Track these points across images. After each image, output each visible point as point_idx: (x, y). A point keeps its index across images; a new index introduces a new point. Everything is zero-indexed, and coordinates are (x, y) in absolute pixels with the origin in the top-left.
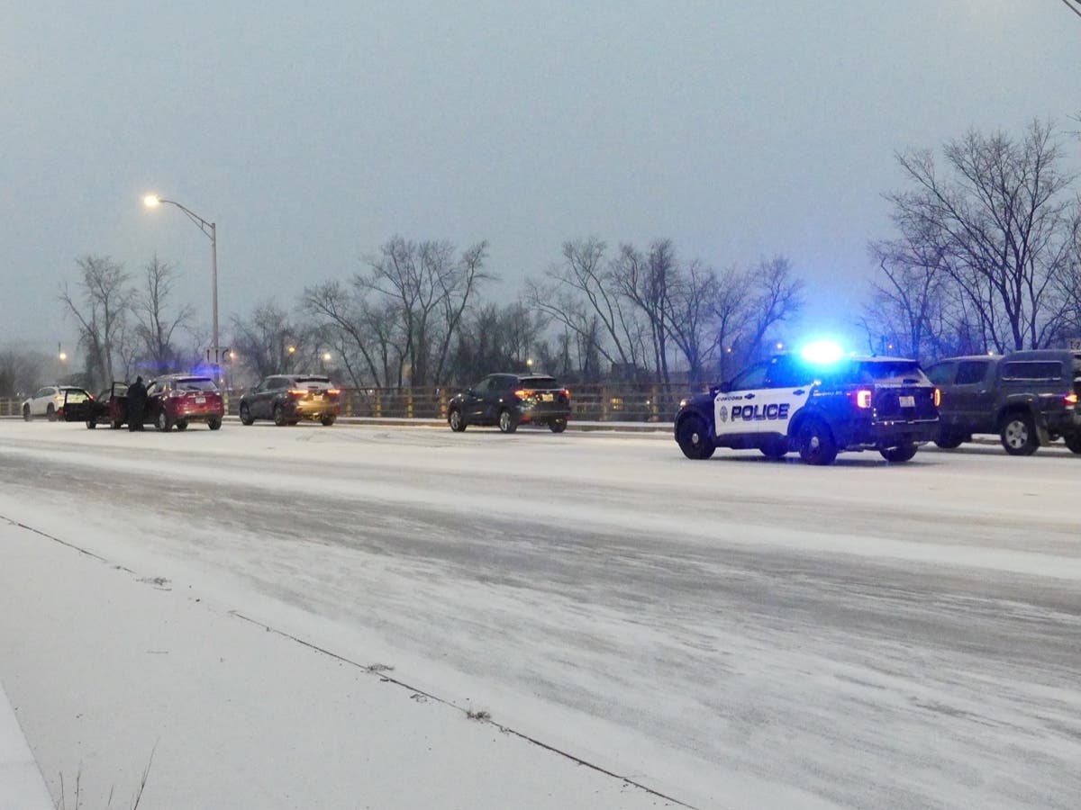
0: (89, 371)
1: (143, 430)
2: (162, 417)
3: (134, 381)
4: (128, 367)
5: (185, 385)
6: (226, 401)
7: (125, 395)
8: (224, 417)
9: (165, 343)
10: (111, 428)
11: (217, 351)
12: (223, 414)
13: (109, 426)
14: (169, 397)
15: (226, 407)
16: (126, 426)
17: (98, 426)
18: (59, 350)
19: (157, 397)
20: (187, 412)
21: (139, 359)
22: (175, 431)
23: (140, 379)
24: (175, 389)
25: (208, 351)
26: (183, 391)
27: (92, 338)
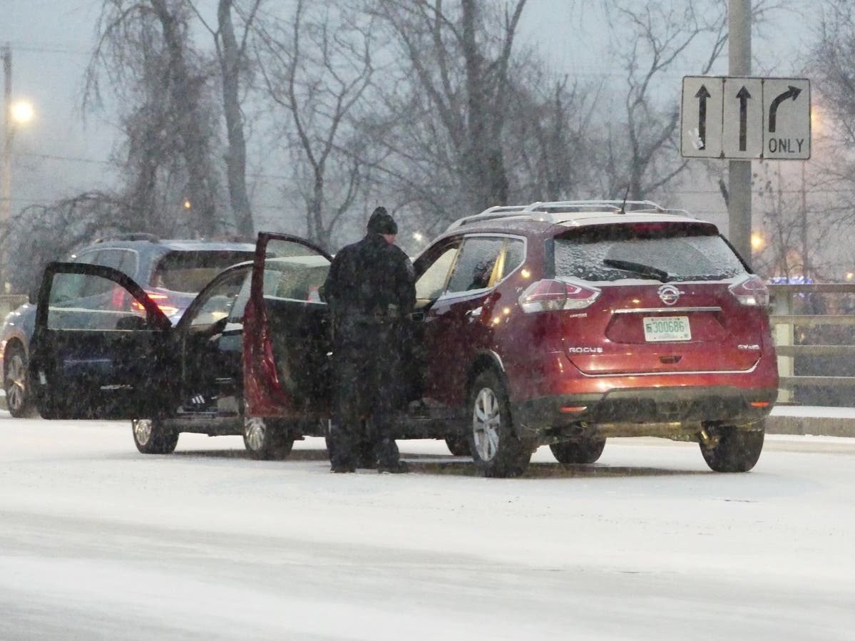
0: (145, 185)
1: (396, 464)
2: (485, 406)
3: (350, 233)
4: (319, 169)
5: (600, 253)
6: (782, 335)
7: (314, 299)
8: (776, 412)
9: (493, 53)
10: (249, 454)
11: (743, 95)
12: (771, 399)
13: (236, 442)
14: (518, 311)
15: (785, 366)
16: (318, 443)
17: (187, 441)
18: (8, 90)
19: (461, 309)
20: (603, 386)
21: (374, 130)
22: (543, 471)
23: (381, 224)
24: (551, 272)
25: (703, 94)
26: (579, 284)
27: (159, 27)
